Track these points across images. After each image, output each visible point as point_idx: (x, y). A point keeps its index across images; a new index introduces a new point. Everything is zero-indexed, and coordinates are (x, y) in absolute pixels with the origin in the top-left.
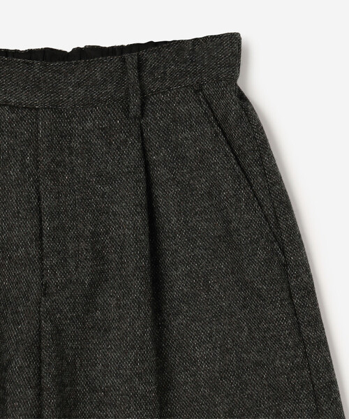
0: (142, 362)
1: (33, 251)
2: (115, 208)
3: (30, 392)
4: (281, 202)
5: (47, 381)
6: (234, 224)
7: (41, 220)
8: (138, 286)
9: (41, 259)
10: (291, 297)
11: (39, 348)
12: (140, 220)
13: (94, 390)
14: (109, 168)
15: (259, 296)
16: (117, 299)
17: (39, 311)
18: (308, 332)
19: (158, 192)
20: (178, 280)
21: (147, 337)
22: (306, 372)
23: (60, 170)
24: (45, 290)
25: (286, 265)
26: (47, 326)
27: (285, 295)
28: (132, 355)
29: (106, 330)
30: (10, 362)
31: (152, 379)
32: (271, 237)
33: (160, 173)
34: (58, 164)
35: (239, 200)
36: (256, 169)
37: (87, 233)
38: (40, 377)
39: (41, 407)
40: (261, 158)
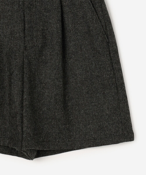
0: (58, 74)
1: (22, 35)
2: (50, 21)
3: (20, 83)
4: (108, 21)
5: (26, 79)
6: (91, 28)
7: (25, 24)
8: (58, 48)
9: (24, 38)
10: (110, 53)
11: (23, 68)
12: (59, 25)
13: (41, 83)
14: (49, 7)
15: (99, 53)
16: (50, 52)
17: (23, 56)
18: (115, 66)
19: (65, 16)
20: (71, 47)
21: (60, 66)
22: (114, 79)
23: (32, 7)
24: (25, 48)
25: (108, 43)
26: (26, 61)
27: (108, 53)
28: (54, 72)
29: (46, 63)
30: (13, 72)
31: (61, 80)
32: (104, 33)
33: (66, 9)
34: (31, 5)
35: (93, 20)
36: (100, 9)
37: (40, 29)
38: (23, 78)
39: (23, 88)
40: (101, 5)
